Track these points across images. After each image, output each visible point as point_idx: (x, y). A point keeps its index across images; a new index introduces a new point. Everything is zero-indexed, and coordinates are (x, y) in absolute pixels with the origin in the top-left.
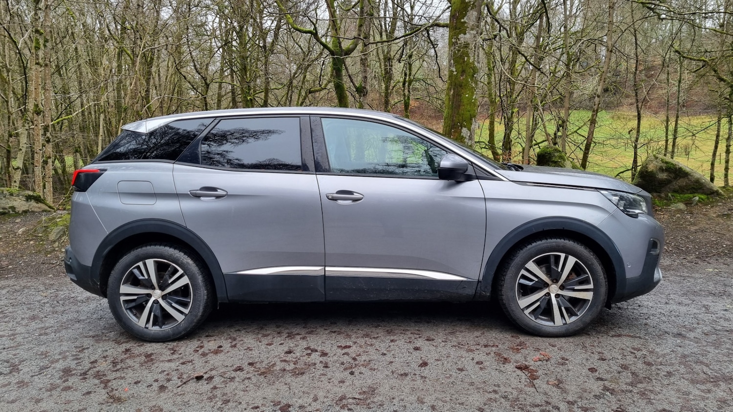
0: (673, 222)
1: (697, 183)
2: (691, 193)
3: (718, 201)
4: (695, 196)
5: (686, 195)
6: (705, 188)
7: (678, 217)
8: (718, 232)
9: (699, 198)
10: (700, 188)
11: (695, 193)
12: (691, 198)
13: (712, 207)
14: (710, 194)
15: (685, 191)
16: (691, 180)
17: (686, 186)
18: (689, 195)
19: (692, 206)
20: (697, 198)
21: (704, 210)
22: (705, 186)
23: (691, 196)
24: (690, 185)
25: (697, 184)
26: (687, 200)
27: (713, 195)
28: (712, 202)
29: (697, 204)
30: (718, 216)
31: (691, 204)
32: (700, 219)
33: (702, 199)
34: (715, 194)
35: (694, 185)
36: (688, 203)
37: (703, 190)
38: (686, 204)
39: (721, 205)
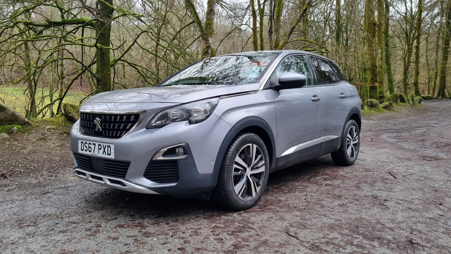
0: (7, 148)
1: (13, 115)
2: (9, 125)
3: (31, 130)
4: (14, 127)
5: (6, 126)
6: (19, 120)
7: (8, 144)
8: (45, 151)
9: (17, 128)
10: (16, 120)
11: (12, 124)
12: (10, 129)
13: (29, 134)
14: (24, 125)
15: (4, 122)
16: (8, 114)
17: (4, 118)
18: (8, 126)
19: (13, 135)
20: (15, 128)
21: (25, 137)
22: (19, 118)
23: (10, 126)
24: (7, 118)
25: (13, 117)
26: (8, 131)
27: (25, 125)
28: (27, 131)
29: (17, 133)
30: (38, 140)
31: (12, 133)
32: (26, 144)
33: (19, 128)
34: (27, 124)
35: (11, 117)
36: (10, 132)
37: (18, 121)
38: (8, 134)
39: (35, 132)
